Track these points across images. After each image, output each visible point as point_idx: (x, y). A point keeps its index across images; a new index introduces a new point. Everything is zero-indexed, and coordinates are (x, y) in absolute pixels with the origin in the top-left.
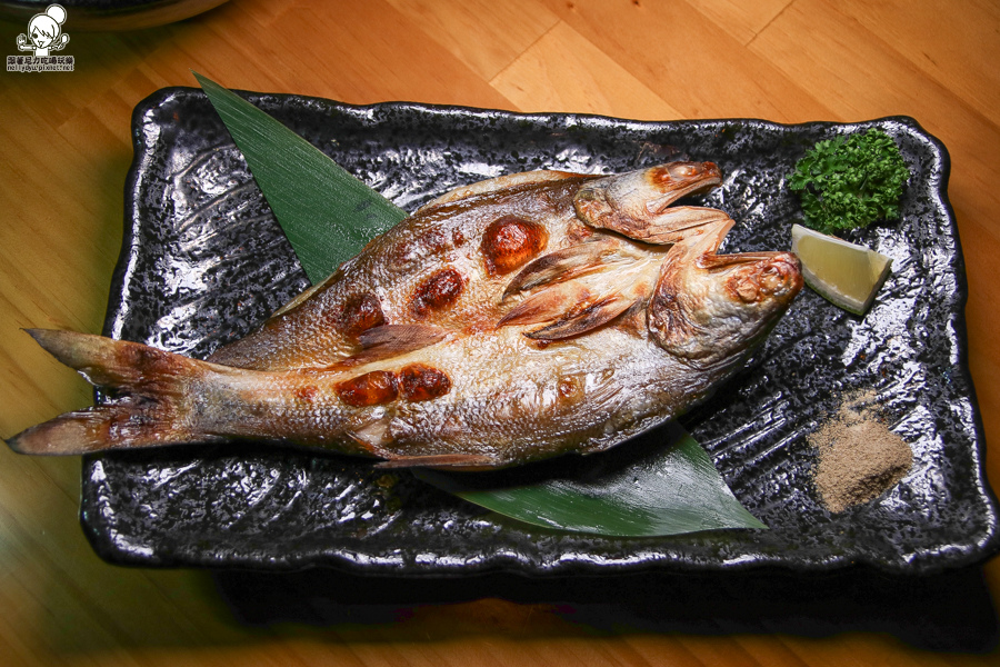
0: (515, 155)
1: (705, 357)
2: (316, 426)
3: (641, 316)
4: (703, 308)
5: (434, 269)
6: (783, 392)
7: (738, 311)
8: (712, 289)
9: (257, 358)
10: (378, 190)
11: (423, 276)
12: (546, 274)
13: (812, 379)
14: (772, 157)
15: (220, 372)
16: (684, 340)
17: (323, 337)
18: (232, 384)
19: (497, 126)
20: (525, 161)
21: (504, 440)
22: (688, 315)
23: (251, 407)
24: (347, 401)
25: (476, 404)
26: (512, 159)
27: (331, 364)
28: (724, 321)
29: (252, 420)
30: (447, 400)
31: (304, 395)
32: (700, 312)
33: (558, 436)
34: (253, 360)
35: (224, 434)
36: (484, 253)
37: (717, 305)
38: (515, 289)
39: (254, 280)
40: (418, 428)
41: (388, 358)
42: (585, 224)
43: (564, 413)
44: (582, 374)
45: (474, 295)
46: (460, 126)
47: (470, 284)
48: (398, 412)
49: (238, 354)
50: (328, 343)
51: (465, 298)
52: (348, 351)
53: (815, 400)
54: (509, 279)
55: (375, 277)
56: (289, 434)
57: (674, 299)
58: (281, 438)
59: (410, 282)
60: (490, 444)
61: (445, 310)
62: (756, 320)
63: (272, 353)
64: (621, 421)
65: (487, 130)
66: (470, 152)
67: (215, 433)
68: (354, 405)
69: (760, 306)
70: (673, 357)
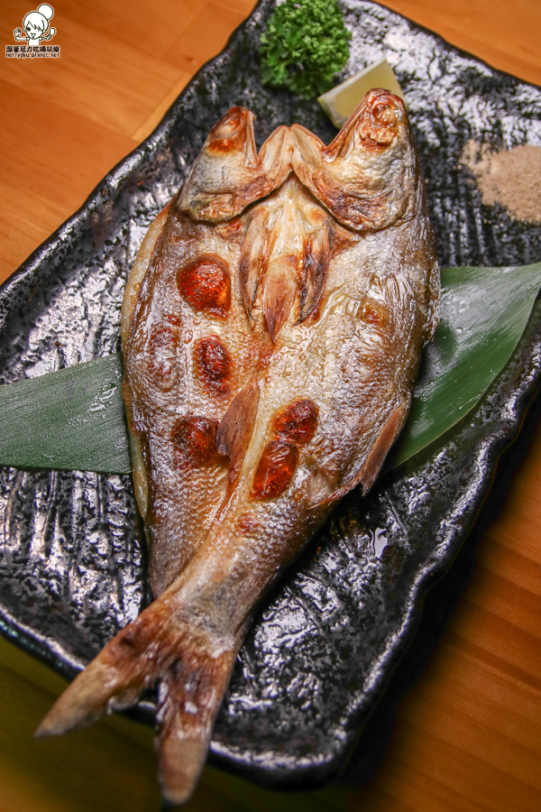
0: (109, 243)
1: (407, 205)
2: (286, 532)
3: (340, 231)
4: (370, 178)
5: (190, 357)
6: (438, 197)
7: (392, 155)
8: (360, 162)
9: (180, 551)
10: (62, 367)
11: (190, 369)
12: (253, 276)
13: (437, 173)
14: (239, 80)
15: (181, 587)
16: (384, 211)
17: (195, 483)
18: (200, 583)
19: (79, 234)
20: (119, 241)
21: (389, 387)
22: (365, 193)
23: (232, 578)
24: (274, 494)
25: (343, 391)
26: (111, 248)
27: (223, 493)
28: (391, 171)
29: (246, 584)
30: (325, 412)
31: (245, 527)
32: (371, 184)
33: (409, 348)
34: (180, 555)
35: (246, 615)
36: (201, 309)
37: (376, 167)
38: (248, 308)
39: (82, 521)
40: (338, 449)
41: (248, 442)
42: (226, 223)
43: (393, 331)
44: (364, 299)
45: (234, 342)
46: (57, 261)
47: (222, 338)
48: (315, 457)
49: (166, 565)
50: (204, 483)
51: (232, 350)
52: (220, 471)
53: (455, 181)
54: (236, 307)
55: (166, 406)
56: (277, 560)
57: (345, 196)
58: (276, 570)
59: (189, 381)
60: (387, 401)
61: (233, 371)
62: (406, 149)
63: (184, 536)
64: (422, 296)
65: (75, 244)
66: (82, 273)
67: (241, 624)
68: (285, 489)
69: (399, 137)
70: (391, 228)
